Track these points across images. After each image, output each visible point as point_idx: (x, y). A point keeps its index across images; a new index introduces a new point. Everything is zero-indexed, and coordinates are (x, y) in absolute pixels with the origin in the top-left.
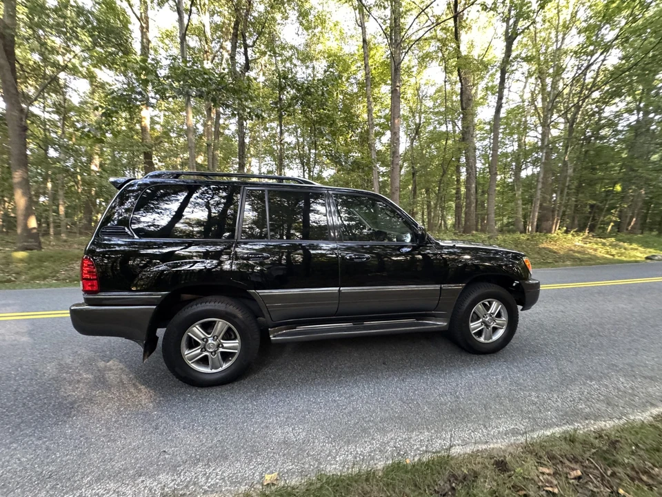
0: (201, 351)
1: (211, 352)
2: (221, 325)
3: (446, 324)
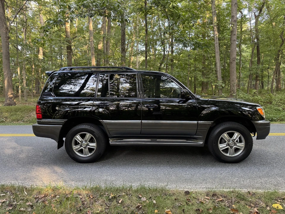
0: (80, 146)
1: (84, 147)
2: (88, 136)
3: (202, 143)
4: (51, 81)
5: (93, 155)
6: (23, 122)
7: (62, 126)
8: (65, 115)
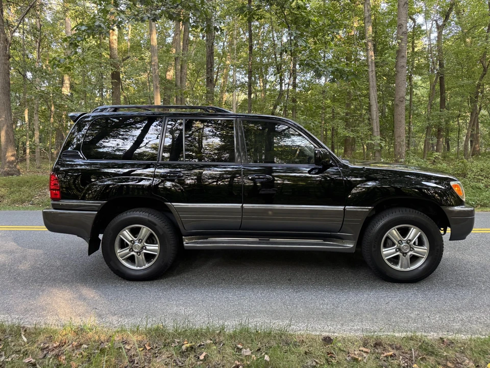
0: (130, 250)
1: (137, 253)
2: (145, 231)
3: (352, 246)
4: (79, 130)
5: (153, 267)
6: (31, 204)
7: (97, 212)
8: (104, 194)
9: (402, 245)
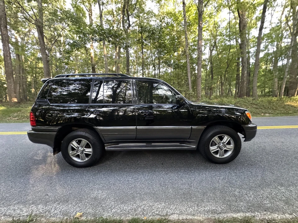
3: (195, 147)
5: (90, 160)
7: (56, 133)
9: (221, 145)
